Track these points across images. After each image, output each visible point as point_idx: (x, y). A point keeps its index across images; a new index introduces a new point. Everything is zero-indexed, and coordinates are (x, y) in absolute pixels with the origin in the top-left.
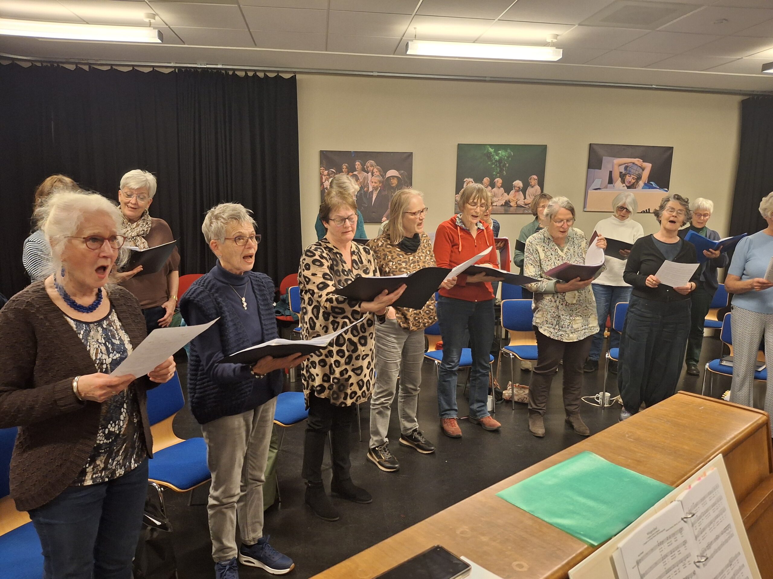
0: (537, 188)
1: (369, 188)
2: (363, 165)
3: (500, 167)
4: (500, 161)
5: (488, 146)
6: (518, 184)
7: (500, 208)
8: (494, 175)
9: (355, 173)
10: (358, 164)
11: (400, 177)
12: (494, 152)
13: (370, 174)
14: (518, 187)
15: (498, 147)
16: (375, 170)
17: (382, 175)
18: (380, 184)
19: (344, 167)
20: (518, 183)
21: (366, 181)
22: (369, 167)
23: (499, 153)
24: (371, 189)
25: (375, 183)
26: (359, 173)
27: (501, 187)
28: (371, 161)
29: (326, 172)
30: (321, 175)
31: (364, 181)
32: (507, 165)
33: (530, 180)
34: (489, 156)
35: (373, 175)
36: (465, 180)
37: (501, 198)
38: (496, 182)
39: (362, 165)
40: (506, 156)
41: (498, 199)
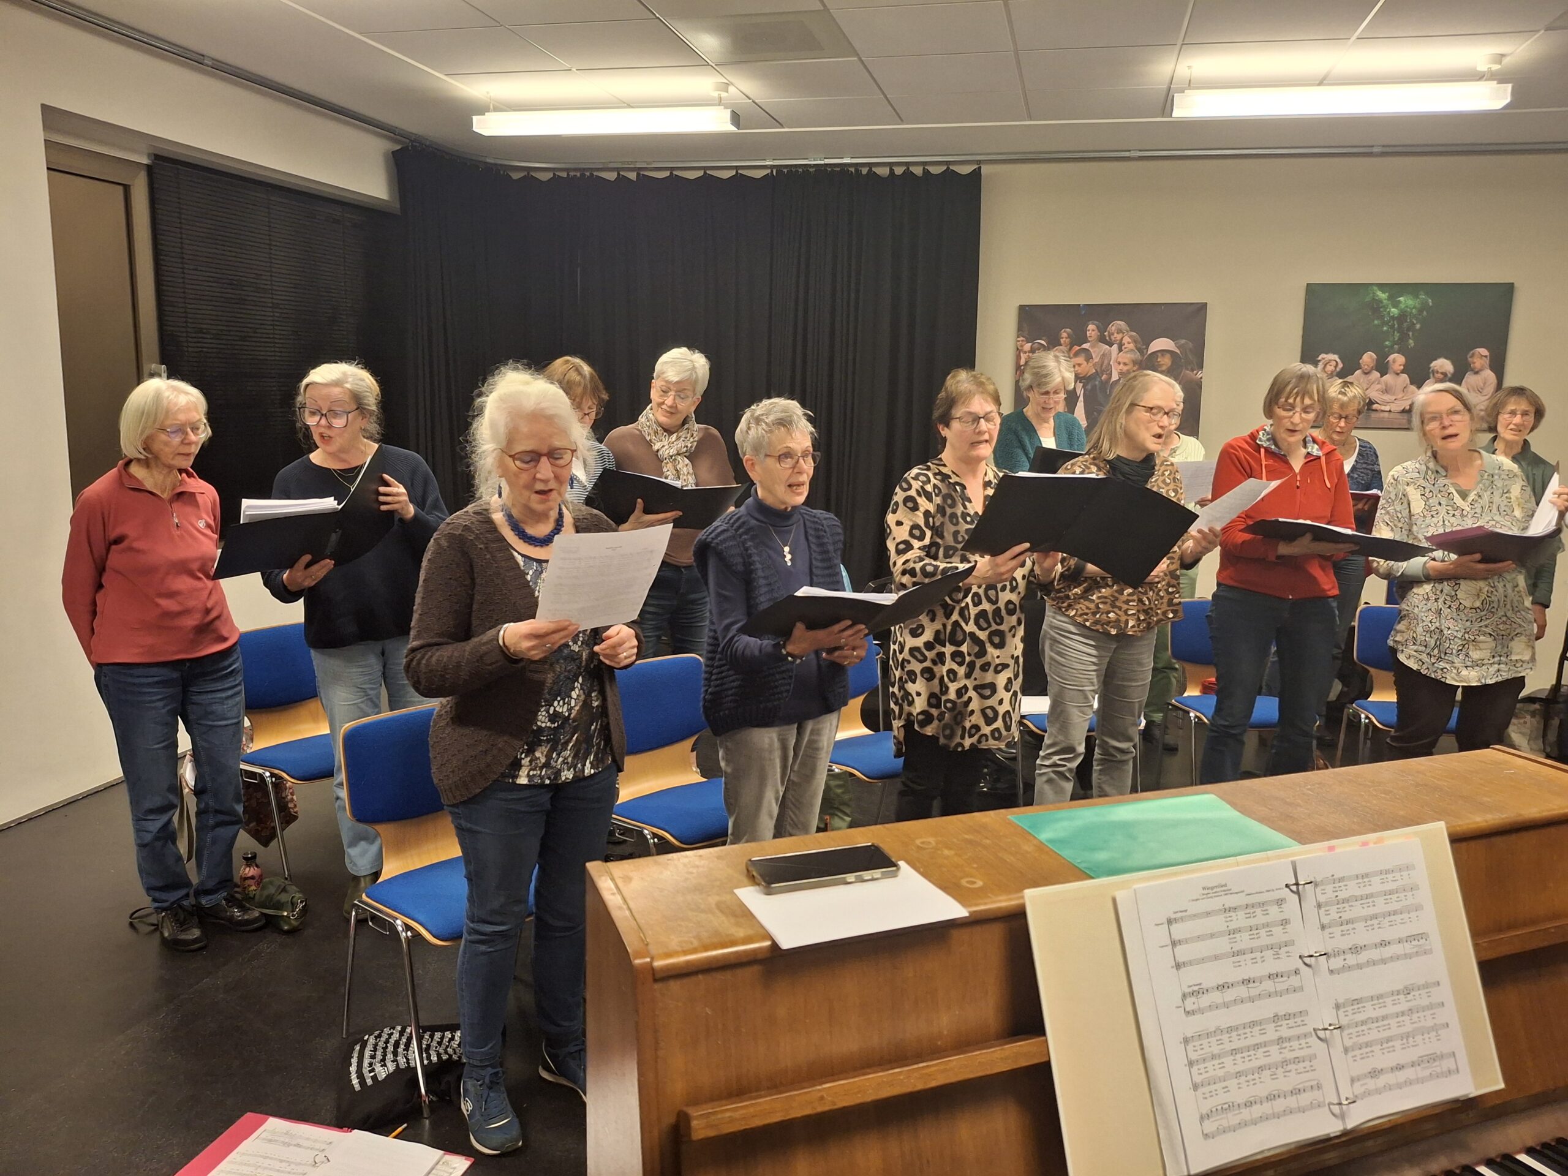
0: (1489, 375)
1: (1111, 374)
2: (1102, 330)
3: (1400, 330)
4: (1402, 317)
5: (1375, 288)
6: (1441, 367)
7: (1399, 416)
8: (1387, 346)
9: (1085, 346)
10: (1092, 329)
11: (1178, 351)
12: (1390, 298)
13: (1115, 347)
14: (1442, 373)
15: (1396, 289)
16: (1126, 339)
17: (1139, 350)
18: (1134, 366)
19: (1064, 335)
20: (1443, 365)
21: (1105, 363)
22: (1113, 334)
23: (1400, 302)
24: (1115, 377)
25: (1125, 364)
26: (1093, 346)
27: (1403, 372)
28: (1119, 322)
29: (1028, 346)
30: (1019, 351)
31: (1103, 362)
32: (1418, 326)
33: (1471, 357)
34: (1376, 308)
35: (1120, 350)
36: (1319, 358)
37: (1400, 396)
38: (1391, 362)
39: (1099, 331)
40: (1414, 307)
41: (1393, 398)
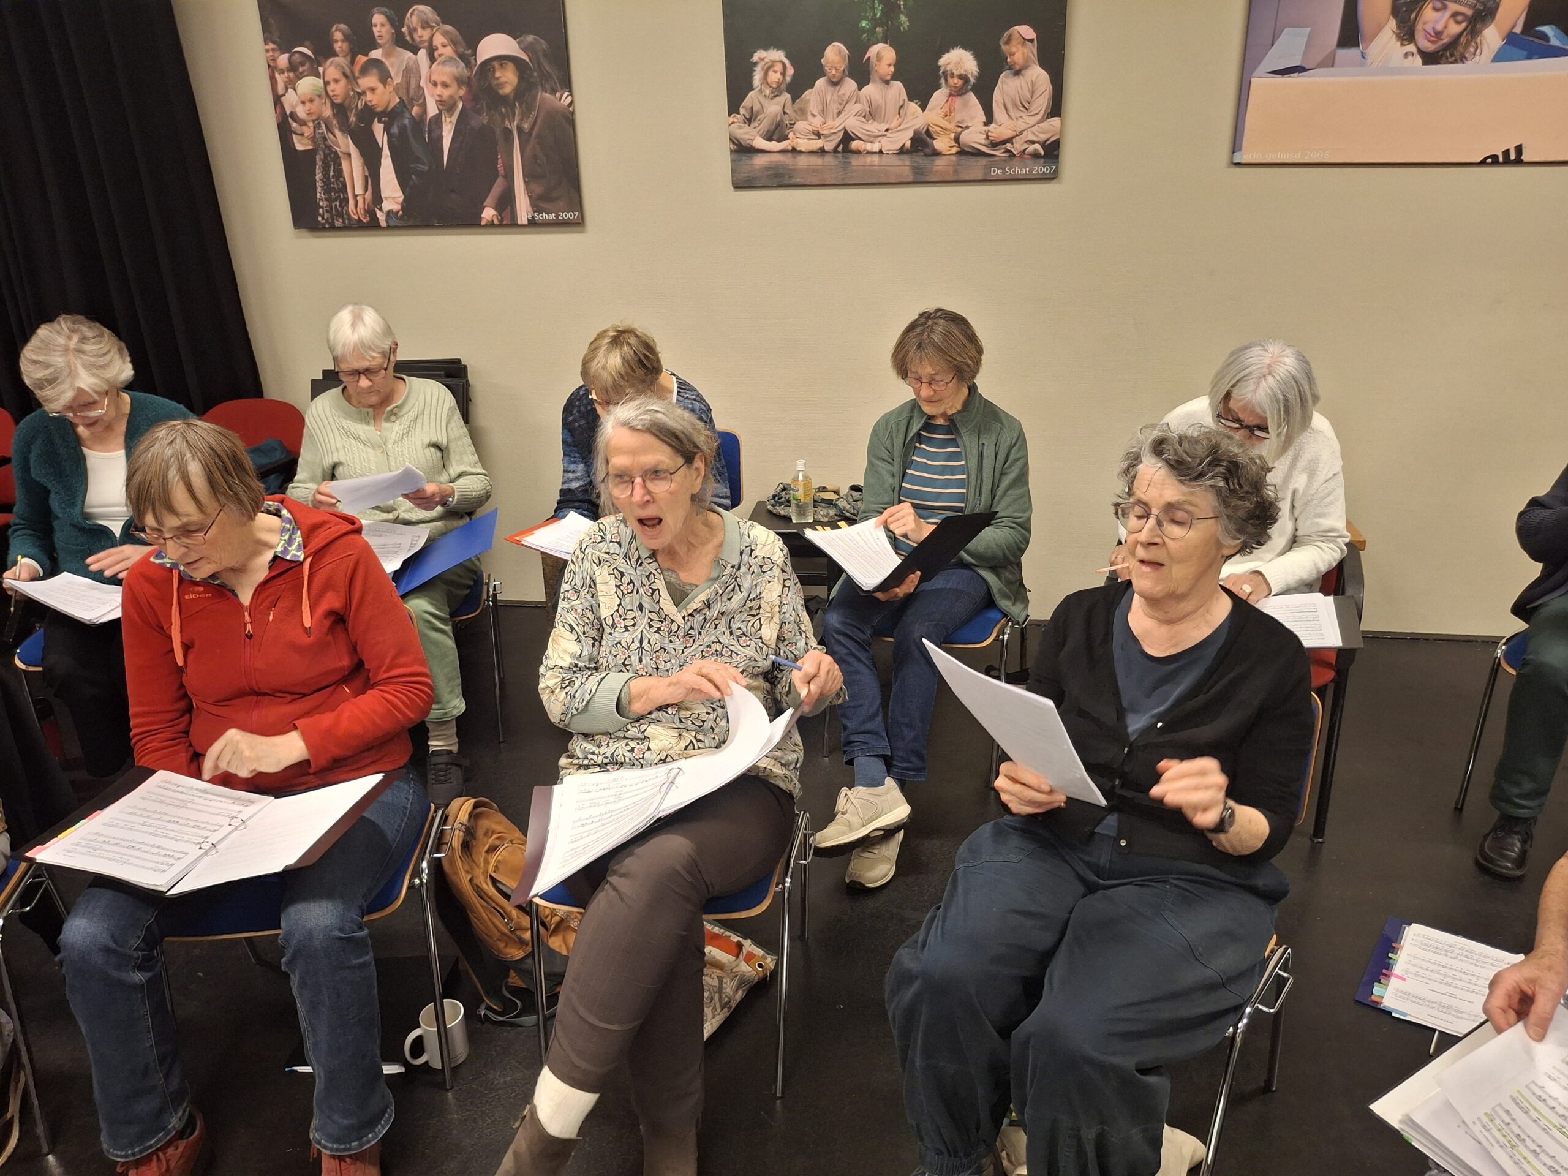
0: (1038, 75)
1: (424, 105)
7: (895, 160)
8: (864, 30)
9: (376, 54)
10: (379, 22)
11: (526, 58)
13: (423, 52)
16: (439, 40)
19: (338, 36)
20: (961, 60)
22: (415, 30)
24: (432, 110)
26: (388, 55)
27: (895, 77)
28: (422, 7)
29: (283, 60)
30: (272, 68)
33: (1007, 43)
35: (432, 59)
36: (755, 58)
37: (895, 123)
38: (873, 60)
39: (392, 24)
41: (884, 127)
